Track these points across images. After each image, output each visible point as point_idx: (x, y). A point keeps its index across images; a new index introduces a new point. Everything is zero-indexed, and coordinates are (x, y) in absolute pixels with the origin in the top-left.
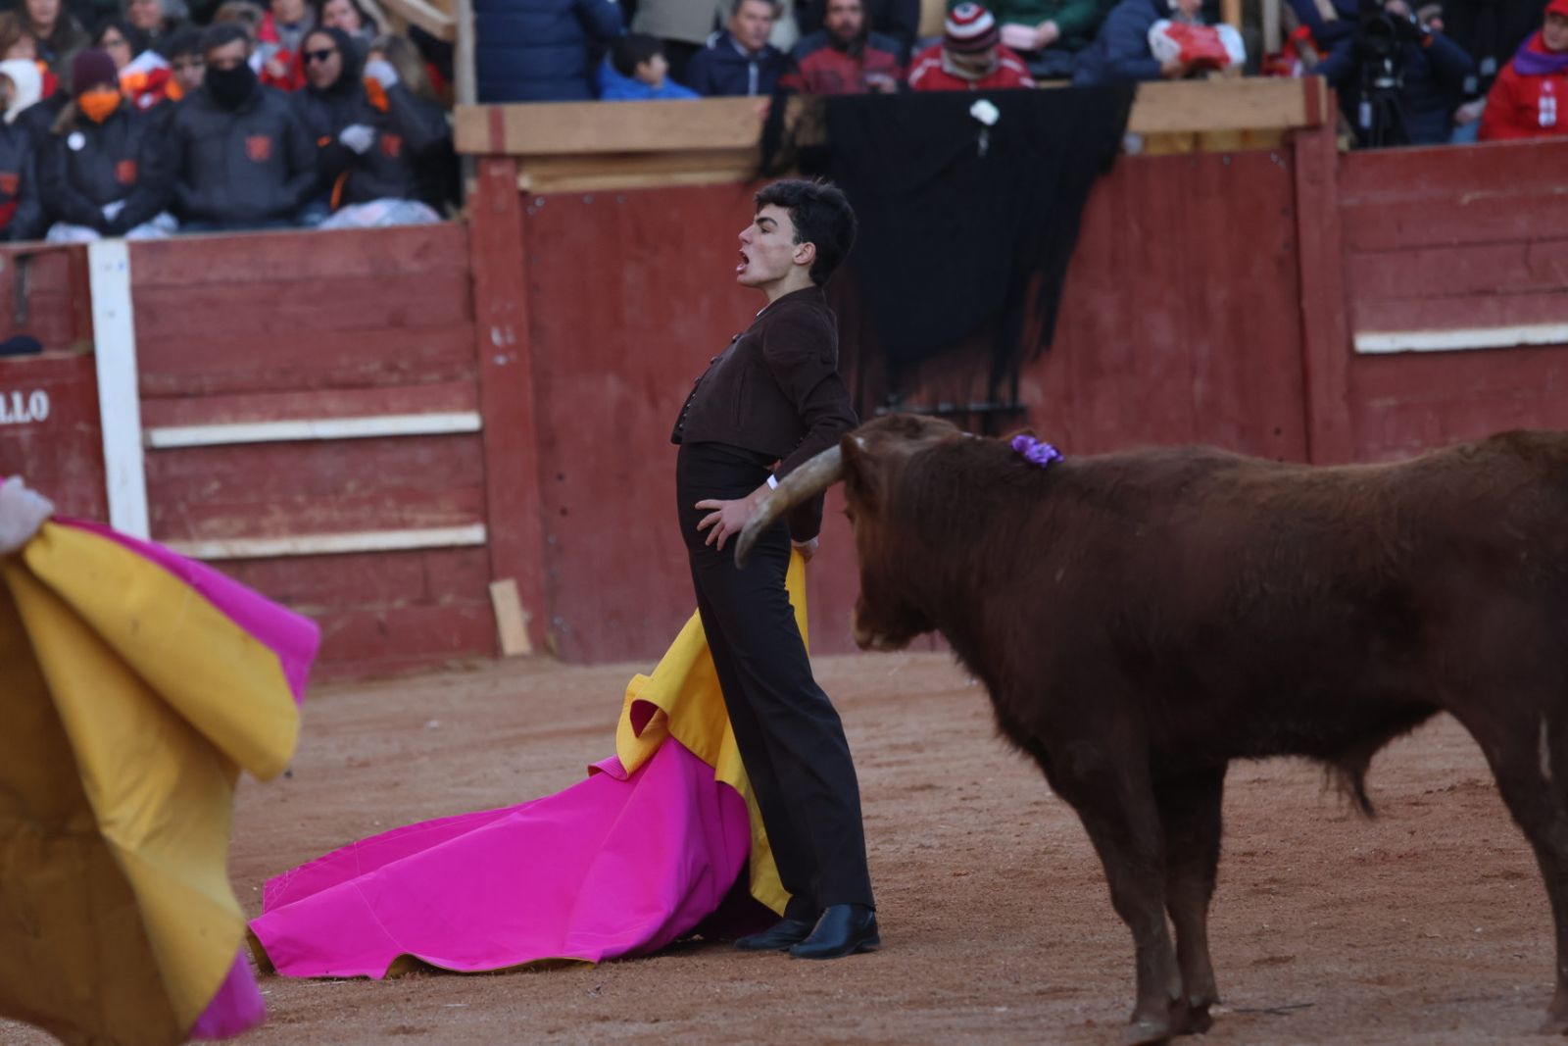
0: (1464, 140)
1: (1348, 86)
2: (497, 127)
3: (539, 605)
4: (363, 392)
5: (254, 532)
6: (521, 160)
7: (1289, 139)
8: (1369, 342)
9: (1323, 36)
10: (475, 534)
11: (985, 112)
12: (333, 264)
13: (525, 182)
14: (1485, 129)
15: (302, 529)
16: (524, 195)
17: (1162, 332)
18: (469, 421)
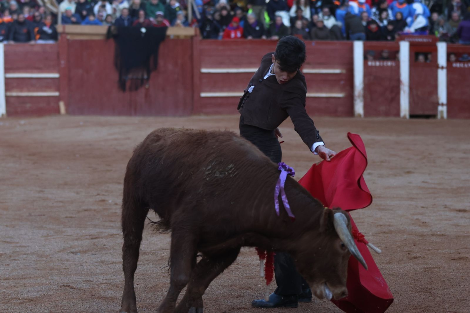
0: (220, 38)
1: (202, 29)
2: (64, 28)
3: (67, 106)
4: (40, 70)
5: (22, 91)
6: (68, 34)
7: (192, 37)
8: (204, 70)
9: (198, 21)
10: (56, 94)
11: (143, 30)
12: (36, 49)
13: (69, 37)
14: (224, 37)
15: (29, 91)
16: (68, 40)
17: (170, 67)
18: (56, 75)
